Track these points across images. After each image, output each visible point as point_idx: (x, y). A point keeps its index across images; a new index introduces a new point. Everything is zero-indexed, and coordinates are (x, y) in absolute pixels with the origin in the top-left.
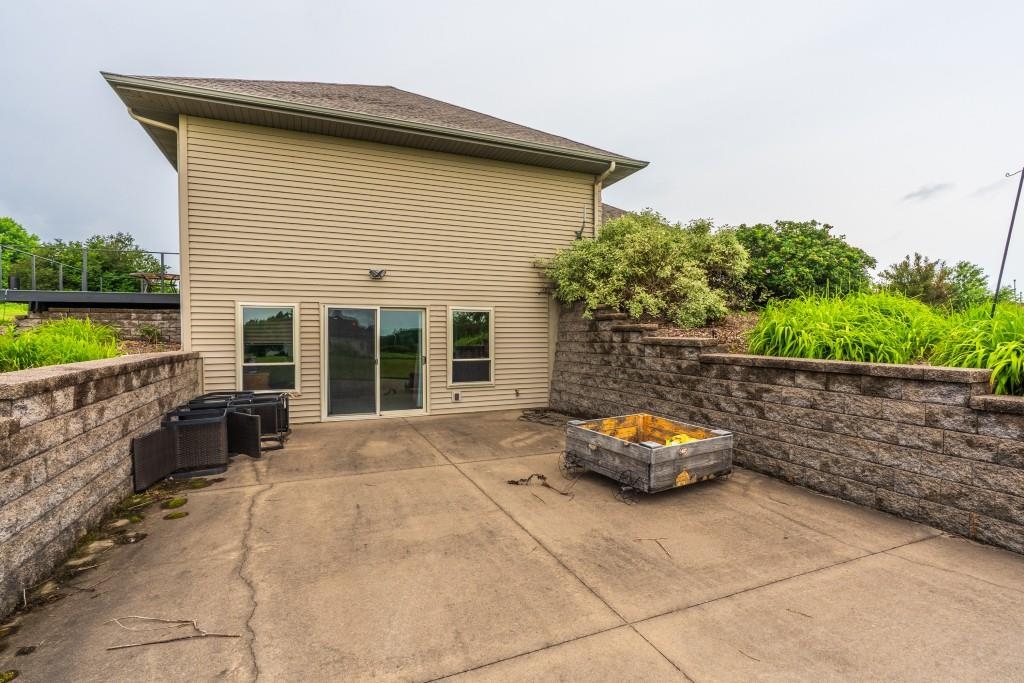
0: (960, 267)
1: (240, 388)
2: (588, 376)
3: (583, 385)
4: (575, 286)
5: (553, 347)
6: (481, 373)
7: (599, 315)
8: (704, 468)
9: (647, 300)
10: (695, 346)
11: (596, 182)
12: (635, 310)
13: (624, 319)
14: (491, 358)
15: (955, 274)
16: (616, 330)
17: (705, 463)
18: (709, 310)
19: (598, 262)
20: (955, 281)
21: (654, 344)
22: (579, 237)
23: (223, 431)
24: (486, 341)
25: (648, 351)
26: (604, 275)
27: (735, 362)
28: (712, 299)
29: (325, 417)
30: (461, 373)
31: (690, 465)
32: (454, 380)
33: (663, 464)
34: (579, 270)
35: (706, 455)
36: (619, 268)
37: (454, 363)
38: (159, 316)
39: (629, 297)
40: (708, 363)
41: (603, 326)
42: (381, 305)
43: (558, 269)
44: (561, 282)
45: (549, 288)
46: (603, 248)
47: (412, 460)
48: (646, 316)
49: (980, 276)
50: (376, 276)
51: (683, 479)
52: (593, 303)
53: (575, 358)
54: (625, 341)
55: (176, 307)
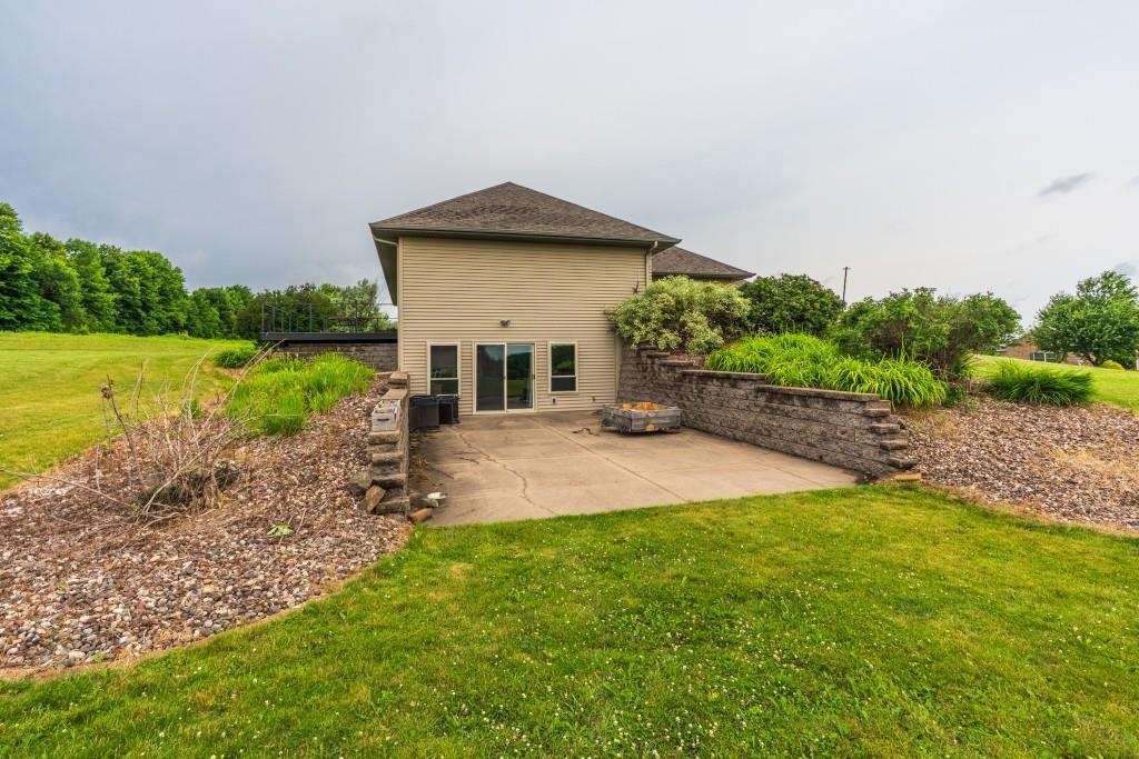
0: (1105, 277)
1: (429, 393)
2: (636, 387)
3: (634, 392)
4: (627, 328)
5: (618, 368)
6: (569, 385)
7: (642, 347)
8: (663, 424)
9: (670, 337)
10: (679, 366)
11: (648, 253)
12: (662, 344)
13: (654, 349)
14: (576, 375)
15: (1099, 285)
16: (649, 357)
17: (663, 421)
18: (708, 343)
19: (641, 312)
20: (1100, 293)
21: (664, 365)
22: (636, 291)
23: (437, 410)
24: (573, 365)
25: (663, 369)
26: (645, 320)
27: (693, 374)
28: (714, 335)
29: (475, 412)
30: (558, 385)
31: (654, 421)
32: (553, 390)
33: (638, 419)
34: (630, 317)
35: (663, 418)
36: (653, 316)
37: (553, 379)
38: (354, 349)
39: (660, 334)
40: (684, 375)
41: (644, 354)
42: (506, 341)
43: (618, 316)
44: (620, 325)
45: (614, 328)
46: (646, 302)
47: (528, 427)
48: (668, 348)
49: (1128, 287)
50: (505, 324)
51: (650, 428)
52: (637, 339)
53: (630, 376)
54: (653, 363)
55: (395, 341)
